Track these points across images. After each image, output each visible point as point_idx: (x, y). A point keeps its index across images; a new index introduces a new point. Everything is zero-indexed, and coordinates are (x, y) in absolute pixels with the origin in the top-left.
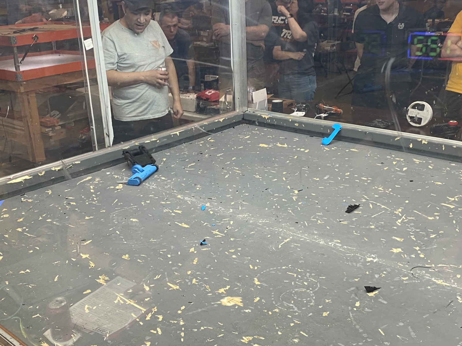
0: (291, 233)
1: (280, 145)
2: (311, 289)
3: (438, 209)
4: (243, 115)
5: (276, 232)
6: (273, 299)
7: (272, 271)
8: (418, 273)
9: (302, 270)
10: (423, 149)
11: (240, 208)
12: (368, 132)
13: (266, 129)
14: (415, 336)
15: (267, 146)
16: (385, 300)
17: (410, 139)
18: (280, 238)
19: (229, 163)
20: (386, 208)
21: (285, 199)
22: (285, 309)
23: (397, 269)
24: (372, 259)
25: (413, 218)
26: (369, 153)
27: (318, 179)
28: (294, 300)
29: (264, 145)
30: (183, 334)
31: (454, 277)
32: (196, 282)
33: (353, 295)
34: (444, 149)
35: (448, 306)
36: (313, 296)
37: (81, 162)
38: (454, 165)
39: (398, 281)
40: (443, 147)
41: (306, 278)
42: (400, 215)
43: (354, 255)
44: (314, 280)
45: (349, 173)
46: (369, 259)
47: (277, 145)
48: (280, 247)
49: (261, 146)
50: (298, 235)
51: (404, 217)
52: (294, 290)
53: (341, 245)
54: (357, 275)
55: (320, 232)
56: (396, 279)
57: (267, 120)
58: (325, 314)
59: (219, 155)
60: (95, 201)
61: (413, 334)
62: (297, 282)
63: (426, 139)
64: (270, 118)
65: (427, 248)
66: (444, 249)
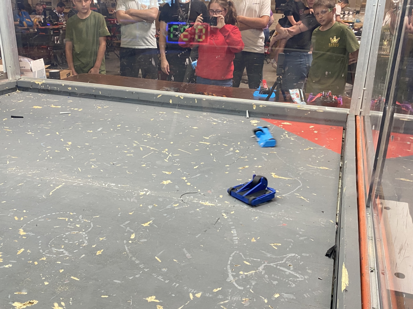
0: (64, 180)
1: (54, 107)
2: (83, 230)
3: (198, 146)
4: (16, 82)
5: (47, 181)
6: (40, 247)
7: (41, 219)
8: (187, 199)
9: (74, 213)
10: (181, 104)
11: (8, 162)
12: (134, 92)
13: (40, 94)
14: (191, 257)
15: (41, 107)
17: (170, 96)
18: (51, 186)
20: (155, 149)
21: (57, 150)
22: (54, 256)
23: (168, 198)
24: (144, 192)
25: (178, 155)
26: (137, 109)
27: (92, 131)
28: (64, 244)
29: (38, 106)
31: (217, 197)
33: (127, 228)
34: (196, 102)
35: (216, 223)
36: (86, 237)
38: (205, 114)
39: (170, 208)
40: (195, 101)
41: (78, 220)
42: (167, 153)
43: (127, 191)
44: (87, 221)
45: (120, 125)
46: (142, 193)
47: (51, 106)
48: (51, 194)
49: (34, 108)
50: (70, 181)
51: (171, 155)
52: (65, 234)
53: (115, 184)
54: (132, 209)
55: (93, 175)
56: (168, 207)
57: (40, 86)
58: (99, 253)
61: (188, 255)
62: (68, 226)
63: (182, 95)
64: (43, 84)
65: (193, 177)
66: (207, 176)
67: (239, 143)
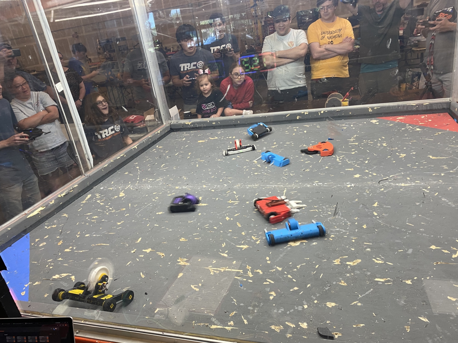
0: (283, 186)
1: (213, 139)
2: (337, 215)
3: (351, 147)
4: (169, 126)
8: (385, 184)
9: (317, 206)
10: (307, 118)
11: (230, 182)
13: (192, 132)
15: (204, 141)
16: (388, 206)
17: (296, 114)
18: (279, 192)
19: (189, 157)
21: (253, 168)
22: (337, 233)
23: (371, 186)
25: (343, 156)
27: (260, 151)
28: (335, 225)
29: (201, 141)
30: (289, 276)
31: (406, 180)
32: (256, 238)
33: (366, 210)
35: (424, 196)
36: (344, 219)
37: (78, 184)
39: (380, 192)
40: (319, 114)
41: (325, 210)
43: (336, 186)
46: (349, 186)
47: (210, 139)
49: (199, 142)
50: (288, 186)
51: (338, 157)
52: (328, 220)
53: (322, 183)
54: (353, 197)
55: (299, 180)
56: (378, 191)
57: (190, 125)
58: (365, 227)
59: (176, 154)
60: (112, 210)
62: (323, 214)
63: (306, 111)
64: (192, 123)
65: (372, 169)
66: (382, 167)
67: (380, 139)
